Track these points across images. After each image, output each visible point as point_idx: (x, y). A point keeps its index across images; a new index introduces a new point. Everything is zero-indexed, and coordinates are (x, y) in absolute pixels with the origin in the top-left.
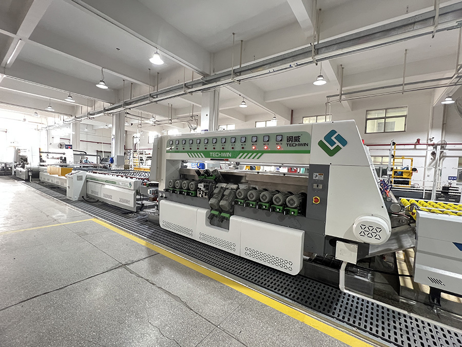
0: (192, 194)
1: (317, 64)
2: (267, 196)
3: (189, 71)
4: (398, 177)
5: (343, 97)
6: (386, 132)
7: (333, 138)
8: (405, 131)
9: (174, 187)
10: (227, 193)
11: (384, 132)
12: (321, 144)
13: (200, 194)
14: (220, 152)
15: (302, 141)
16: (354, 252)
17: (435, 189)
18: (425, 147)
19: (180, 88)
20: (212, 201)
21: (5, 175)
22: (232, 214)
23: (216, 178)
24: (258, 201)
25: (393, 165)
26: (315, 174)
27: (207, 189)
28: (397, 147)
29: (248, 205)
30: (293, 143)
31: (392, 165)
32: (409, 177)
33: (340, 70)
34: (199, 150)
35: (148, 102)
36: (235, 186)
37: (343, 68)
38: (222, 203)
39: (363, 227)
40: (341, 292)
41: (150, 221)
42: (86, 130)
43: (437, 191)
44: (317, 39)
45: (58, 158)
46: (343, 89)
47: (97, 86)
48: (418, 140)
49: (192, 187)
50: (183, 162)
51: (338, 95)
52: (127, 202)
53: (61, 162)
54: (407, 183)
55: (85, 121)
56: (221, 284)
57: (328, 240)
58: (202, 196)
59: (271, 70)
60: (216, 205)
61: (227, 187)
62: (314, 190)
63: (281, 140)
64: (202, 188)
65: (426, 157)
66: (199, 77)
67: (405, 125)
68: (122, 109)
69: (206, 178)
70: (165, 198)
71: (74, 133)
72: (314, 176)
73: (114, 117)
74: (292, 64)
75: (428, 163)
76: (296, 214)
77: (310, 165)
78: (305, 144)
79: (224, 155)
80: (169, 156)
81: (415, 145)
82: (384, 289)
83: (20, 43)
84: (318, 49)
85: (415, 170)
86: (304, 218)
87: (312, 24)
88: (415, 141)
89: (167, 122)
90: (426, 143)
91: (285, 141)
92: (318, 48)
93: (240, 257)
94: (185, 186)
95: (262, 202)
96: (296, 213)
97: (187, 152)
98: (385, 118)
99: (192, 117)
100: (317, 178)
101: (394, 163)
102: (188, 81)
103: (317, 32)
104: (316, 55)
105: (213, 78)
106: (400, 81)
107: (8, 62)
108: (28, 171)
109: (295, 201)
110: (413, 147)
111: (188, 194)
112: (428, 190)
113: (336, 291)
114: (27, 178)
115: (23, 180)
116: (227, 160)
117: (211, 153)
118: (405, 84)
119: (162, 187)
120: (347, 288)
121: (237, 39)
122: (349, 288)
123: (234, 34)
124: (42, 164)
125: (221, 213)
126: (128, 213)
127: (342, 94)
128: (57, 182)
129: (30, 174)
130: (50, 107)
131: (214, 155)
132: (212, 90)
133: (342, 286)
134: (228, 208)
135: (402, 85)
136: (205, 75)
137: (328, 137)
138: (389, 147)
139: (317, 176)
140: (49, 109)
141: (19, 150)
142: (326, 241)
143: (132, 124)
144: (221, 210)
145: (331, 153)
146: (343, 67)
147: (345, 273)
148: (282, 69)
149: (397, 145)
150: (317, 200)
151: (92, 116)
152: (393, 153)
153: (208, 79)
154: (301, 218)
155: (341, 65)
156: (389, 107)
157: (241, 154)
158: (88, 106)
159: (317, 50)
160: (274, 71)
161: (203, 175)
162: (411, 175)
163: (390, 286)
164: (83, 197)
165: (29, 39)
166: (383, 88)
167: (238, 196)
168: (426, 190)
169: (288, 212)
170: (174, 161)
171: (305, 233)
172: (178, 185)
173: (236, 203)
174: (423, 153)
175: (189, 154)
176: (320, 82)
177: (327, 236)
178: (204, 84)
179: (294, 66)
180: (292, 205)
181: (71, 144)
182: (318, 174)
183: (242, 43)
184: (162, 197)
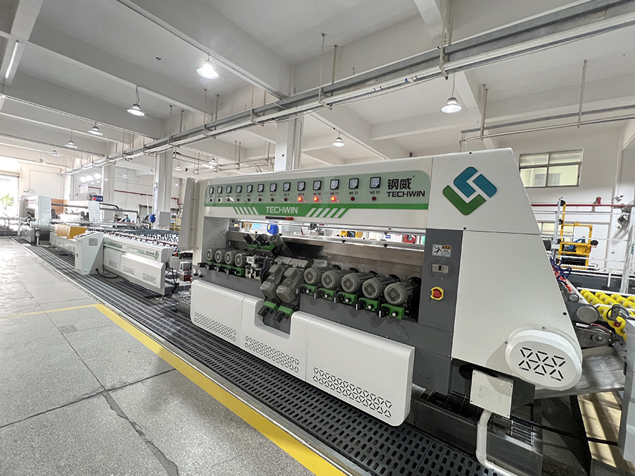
0: (238, 272)
1: (447, 78)
2: (353, 281)
3: (260, 92)
4: (569, 253)
5: (486, 132)
6: (549, 186)
7: (470, 182)
8: (578, 185)
9: (214, 260)
10: (289, 273)
11: (547, 186)
12: (448, 192)
13: (249, 273)
14: (282, 206)
15: (414, 187)
16: (505, 394)
17: (628, 274)
18: (609, 209)
19: (245, 117)
20: (266, 286)
21: (7, 235)
22: (296, 309)
23: (275, 249)
24: (338, 289)
25: (562, 235)
26: (437, 246)
27: (261, 266)
28: (568, 209)
29: (321, 295)
30: (399, 190)
31: (559, 235)
32: (585, 254)
33: (483, 93)
34: (251, 202)
35: (202, 136)
36: (303, 263)
37: (487, 90)
38: (281, 290)
39: (527, 353)
40: (479, 467)
41: (181, 312)
42: (125, 176)
43: (630, 277)
44: (447, 39)
45: (77, 214)
46: (486, 121)
47: (128, 111)
48: (598, 200)
49: (239, 262)
50: (233, 221)
51: (479, 130)
52: (153, 279)
53: (81, 219)
54: (583, 263)
55: (120, 163)
56: (262, 437)
57: (456, 366)
58: (252, 277)
59: (377, 87)
60: (271, 293)
61: (291, 264)
62: (433, 274)
63: (378, 186)
64: (254, 265)
65: (609, 224)
66: (273, 100)
67: (579, 177)
68: (167, 146)
69: (260, 248)
70: (201, 276)
71: (107, 180)
72: (434, 250)
73: (158, 157)
74: (408, 77)
75: (612, 234)
76: (399, 317)
77: (427, 230)
78: (419, 193)
79: (286, 210)
80: (208, 211)
81: (593, 206)
82: (560, 460)
83: (18, 47)
84: (449, 54)
85: (595, 243)
86: (415, 324)
87: (440, 16)
88: (593, 201)
89: (233, 166)
90: (611, 204)
91: (385, 188)
92: (449, 51)
93: (305, 382)
94: (229, 260)
95: (345, 292)
96: (400, 314)
97: (233, 205)
98: (547, 166)
99: (267, 160)
100: (439, 254)
101: (562, 232)
102: (258, 104)
103: (448, 29)
104: (445, 62)
105: (292, 101)
106: (575, 109)
107: (7, 76)
108: (35, 231)
109: (399, 293)
110: (590, 209)
111: (231, 272)
112: (615, 275)
113: (471, 463)
114: (34, 240)
115: (28, 242)
116: (292, 219)
117: (268, 208)
118: (583, 113)
119: (197, 259)
120: (491, 457)
121: (330, 42)
122: (494, 459)
123: (323, 35)
124: (54, 220)
125: (278, 305)
126: (153, 297)
127: (484, 129)
128: (70, 247)
129: (38, 234)
130: (71, 143)
131: (272, 210)
132: (292, 118)
133: (481, 453)
134: (289, 299)
135: (578, 114)
136: (281, 97)
137: (461, 181)
138: (555, 209)
139: (439, 251)
140: (70, 145)
141: (27, 201)
142: (454, 367)
143: (187, 170)
144: (278, 301)
145: (466, 209)
146: (486, 87)
147: (488, 430)
148: (393, 87)
149: (567, 205)
150: (438, 293)
151: (129, 157)
152: (561, 216)
153: (285, 102)
154: (409, 324)
155: (484, 85)
156: (554, 150)
157: (313, 210)
158: (124, 142)
159: (448, 56)
160: (382, 90)
161: (255, 243)
162: (588, 251)
163: (569, 452)
164: (97, 270)
165: (29, 41)
166: (548, 118)
167: (307, 281)
168: (612, 275)
169: (386, 312)
170: (217, 219)
171: (417, 352)
172: (218, 258)
173: (303, 290)
174: (606, 218)
175: (236, 208)
176: (451, 108)
177: (453, 359)
178: (280, 110)
179: (411, 81)
180: (393, 299)
181: (102, 195)
182: (441, 247)
183: (335, 49)
184: (196, 275)
